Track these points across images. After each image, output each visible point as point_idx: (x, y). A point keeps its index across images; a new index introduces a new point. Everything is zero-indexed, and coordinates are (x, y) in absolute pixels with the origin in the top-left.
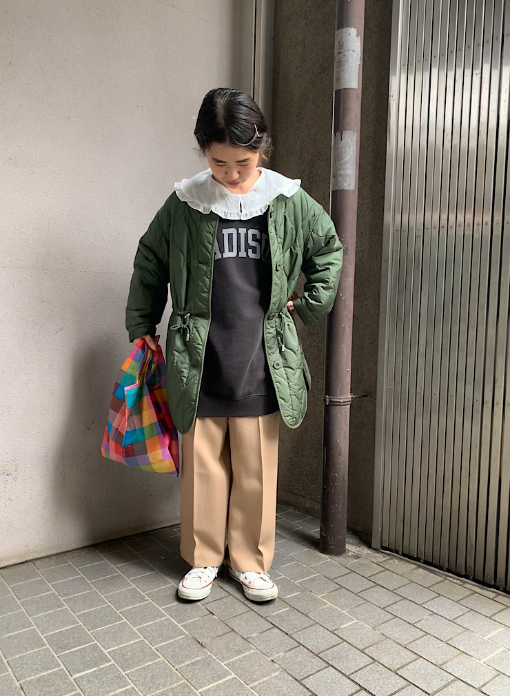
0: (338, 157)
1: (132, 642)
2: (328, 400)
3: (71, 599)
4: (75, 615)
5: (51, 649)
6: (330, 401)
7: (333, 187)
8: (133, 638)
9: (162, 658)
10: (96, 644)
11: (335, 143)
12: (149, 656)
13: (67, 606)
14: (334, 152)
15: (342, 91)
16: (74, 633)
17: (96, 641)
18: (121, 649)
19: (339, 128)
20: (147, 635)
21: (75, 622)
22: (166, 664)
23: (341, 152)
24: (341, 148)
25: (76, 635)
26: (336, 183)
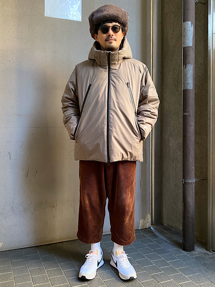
0: (185, 76)
2: (184, 182)
6: (185, 182)
7: (183, 88)
11: (183, 69)
13: (73, 261)
14: (183, 74)
15: (186, 48)
19: (185, 64)
23: (186, 73)
24: (186, 72)
26: (184, 87)
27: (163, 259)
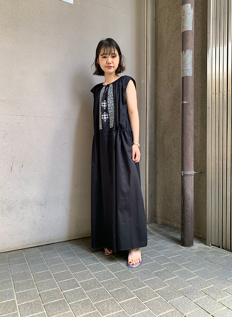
0: (184, 62)
1: (90, 279)
2: (183, 174)
3: (66, 260)
4: (67, 266)
5: (55, 280)
7: (182, 75)
8: (91, 277)
9: (104, 287)
10: (75, 279)
11: (183, 56)
12: (98, 286)
13: (64, 263)
14: (182, 60)
15: (185, 32)
16: (66, 274)
17: (75, 278)
18: (86, 282)
20: (98, 276)
21: (67, 269)
22: (105, 290)
24: (185, 58)
25: (66, 275)
27: (163, 255)
